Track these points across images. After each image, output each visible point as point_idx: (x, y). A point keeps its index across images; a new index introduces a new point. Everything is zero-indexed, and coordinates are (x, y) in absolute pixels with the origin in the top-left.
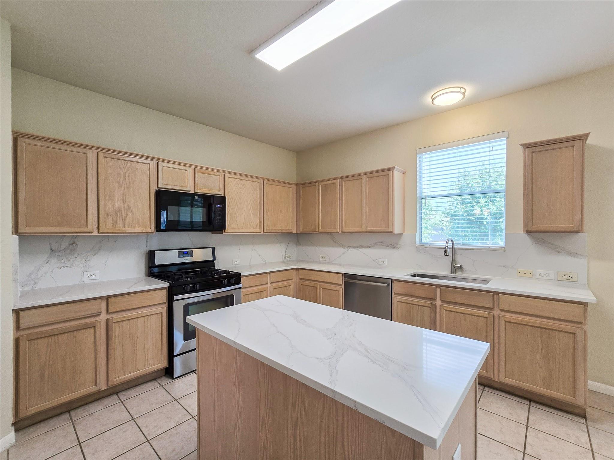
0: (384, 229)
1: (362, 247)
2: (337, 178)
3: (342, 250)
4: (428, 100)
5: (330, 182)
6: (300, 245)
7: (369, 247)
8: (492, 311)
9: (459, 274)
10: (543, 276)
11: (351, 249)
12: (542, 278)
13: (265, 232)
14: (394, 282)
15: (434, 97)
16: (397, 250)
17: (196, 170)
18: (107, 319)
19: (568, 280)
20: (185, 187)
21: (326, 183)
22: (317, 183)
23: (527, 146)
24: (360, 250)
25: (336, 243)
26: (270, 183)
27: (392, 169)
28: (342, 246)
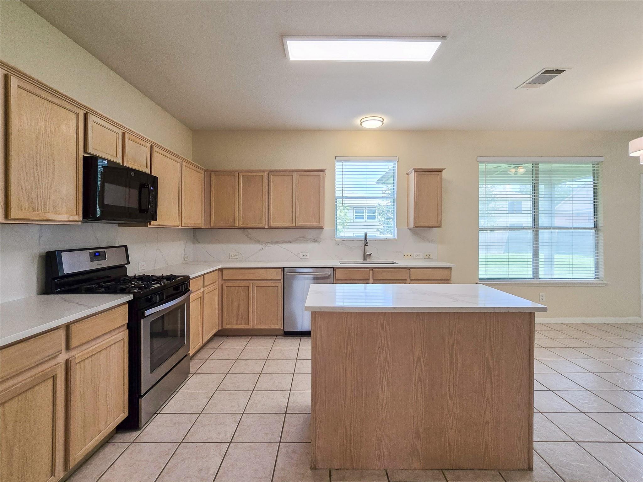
0: (315, 224)
1: (283, 242)
2: (264, 171)
3: (259, 246)
4: (358, 122)
5: (255, 174)
6: (199, 243)
7: (290, 242)
8: (406, 282)
9: (368, 260)
10: (417, 257)
11: (269, 245)
12: (416, 258)
13: (183, 227)
14: (336, 270)
15: (362, 121)
16: (318, 244)
17: (127, 135)
18: (66, 360)
19: (429, 258)
20: (114, 157)
21: (249, 174)
22: (236, 173)
23: (416, 170)
24: (280, 245)
25: (251, 238)
26: (188, 165)
27: (322, 170)
28: (258, 242)
